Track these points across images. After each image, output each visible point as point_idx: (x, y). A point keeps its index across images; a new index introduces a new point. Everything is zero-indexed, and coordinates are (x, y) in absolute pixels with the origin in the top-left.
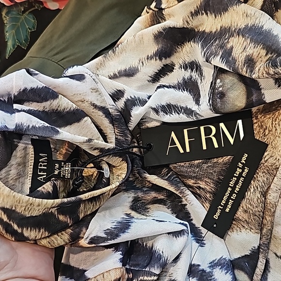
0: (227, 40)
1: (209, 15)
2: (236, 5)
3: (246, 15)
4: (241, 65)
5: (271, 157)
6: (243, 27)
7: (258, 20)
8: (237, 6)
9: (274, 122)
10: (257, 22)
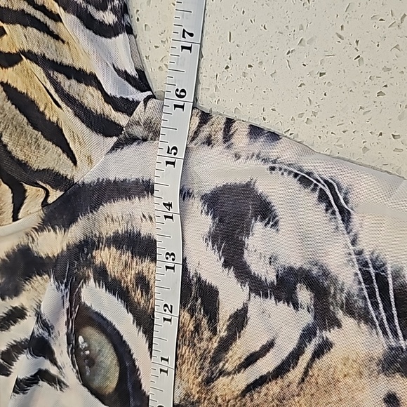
0: (90, 255)
1: (58, 231)
2: (92, 212)
3: (112, 219)
4: (131, 286)
6: (112, 235)
7: (130, 225)
8: (95, 213)
10: (130, 227)
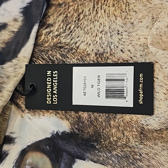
5: (82, 42)
9: (96, 6)
